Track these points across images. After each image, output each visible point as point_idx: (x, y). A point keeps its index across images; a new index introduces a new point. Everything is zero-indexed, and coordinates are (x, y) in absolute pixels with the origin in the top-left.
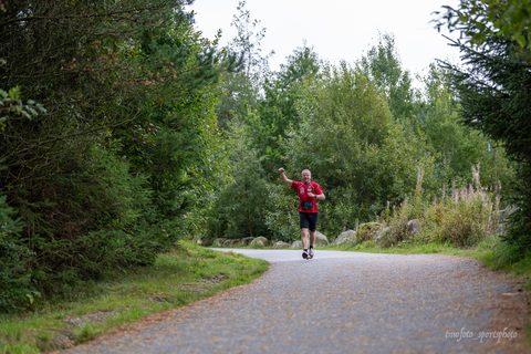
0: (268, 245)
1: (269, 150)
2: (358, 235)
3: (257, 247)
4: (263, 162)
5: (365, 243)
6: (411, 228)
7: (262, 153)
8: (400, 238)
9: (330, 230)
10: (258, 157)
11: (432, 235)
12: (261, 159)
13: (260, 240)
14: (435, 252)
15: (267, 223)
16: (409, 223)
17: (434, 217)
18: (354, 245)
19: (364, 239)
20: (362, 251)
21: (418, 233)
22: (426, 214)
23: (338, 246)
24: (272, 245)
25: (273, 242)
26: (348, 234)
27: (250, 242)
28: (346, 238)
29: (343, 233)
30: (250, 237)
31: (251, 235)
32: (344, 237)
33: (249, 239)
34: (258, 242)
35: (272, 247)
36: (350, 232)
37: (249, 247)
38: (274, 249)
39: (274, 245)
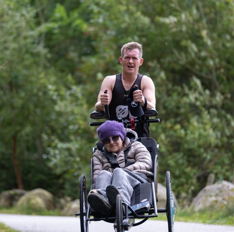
0: (55, 206)
1: (60, 11)
3: (32, 210)
13: (38, 196)
18: (230, 213)
23: (197, 214)
24: (62, 208)
25: (62, 201)
26: (219, 189)
27: (17, 200)
28: (213, 198)
29: (208, 187)
30: (18, 191)
31: (20, 186)
32: (211, 196)
33: (16, 195)
34: (33, 202)
35: (62, 212)
36: (224, 185)
37: (13, 210)
38: (65, 215)
39: (66, 209)
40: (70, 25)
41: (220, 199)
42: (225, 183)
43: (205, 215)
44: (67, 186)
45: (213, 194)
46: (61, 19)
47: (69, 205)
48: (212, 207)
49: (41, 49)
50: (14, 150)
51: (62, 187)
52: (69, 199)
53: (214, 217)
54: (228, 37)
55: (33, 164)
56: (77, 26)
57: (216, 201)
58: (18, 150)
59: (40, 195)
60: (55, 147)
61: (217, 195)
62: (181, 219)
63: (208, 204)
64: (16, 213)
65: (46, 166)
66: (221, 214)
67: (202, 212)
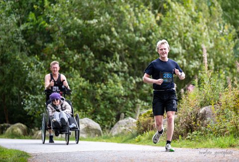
0: (28, 134)
1: (32, 16)
2: (138, 124)
3: (14, 136)
4: (24, 32)
5: (147, 134)
6: (204, 116)
7: (23, 21)
8: (190, 129)
9: (102, 115)
10: (19, 25)
11: (229, 125)
12: (22, 27)
13: (18, 128)
14: (231, 146)
15: (26, 108)
16: (202, 111)
17: (232, 105)
18: (133, 136)
19: (146, 129)
20: (144, 143)
21: (212, 122)
22: (222, 100)
23: (114, 137)
24: (33, 134)
25: (33, 130)
26: (126, 122)
27: (6, 130)
28: (124, 128)
29: (120, 121)
30: (6, 124)
31: (8, 121)
32: (122, 126)
33: (5, 126)
34: (15, 131)
35: (33, 137)
36: (130, 120)
37: (3, 136)
38: (34, 139)
39: (35, 135)
40: (37, 24)
41: (127, 128)
42: (130, 118)
43: (118, 138)
44: (36, 121)
45: (123, 125)
46: (33, 21)
47: (37, 132)
48: (122, 133)
49: (21, 40)
50: (4, 100)
51: (33, 122)
52: (37, 129)
53: (124, 139)
54: (127, 31)
55: (15, 108)
56: (42, 25)
57: (125, 130)
58: (6, 100)
59: (19, 127)
60: (28, 98)
61: (125, 126)
62: (104, 140)
63: (120, 131)
64: (5, 138)
65: (23, 109)
66: (128, 137)
67: (117, 136)
